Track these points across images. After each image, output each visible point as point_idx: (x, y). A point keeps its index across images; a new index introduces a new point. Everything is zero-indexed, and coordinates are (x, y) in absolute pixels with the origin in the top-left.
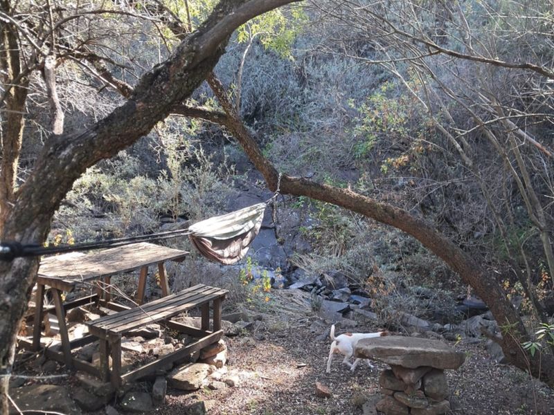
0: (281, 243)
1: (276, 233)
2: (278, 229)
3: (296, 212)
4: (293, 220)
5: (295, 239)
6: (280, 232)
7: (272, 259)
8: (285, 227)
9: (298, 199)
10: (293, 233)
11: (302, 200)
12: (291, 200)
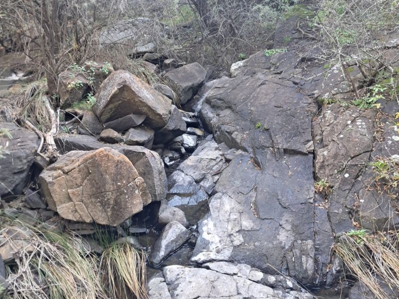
0: (324, 195)
1: (314, 166)
2: (319, 159)
3: (364, 118)
4: (356, 137)
5: (357, 186)
6: (322, 167)
7: (292, 248)
8: (336, 156)
9: (371, 91)
10: (355, 171)
11: (379, 93)
12: (354, 91)
